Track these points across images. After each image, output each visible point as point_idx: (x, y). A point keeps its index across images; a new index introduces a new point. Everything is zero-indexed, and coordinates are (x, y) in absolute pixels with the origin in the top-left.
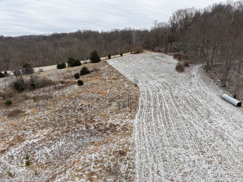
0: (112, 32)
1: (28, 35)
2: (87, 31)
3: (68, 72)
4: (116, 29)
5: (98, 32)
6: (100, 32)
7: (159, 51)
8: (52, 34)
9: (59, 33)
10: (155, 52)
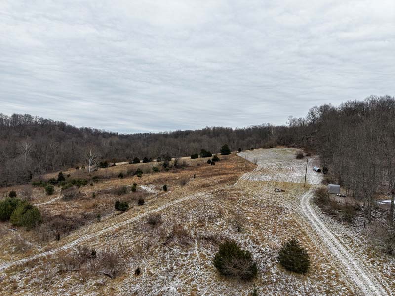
0: (249, 129)
1: (142, 133)
2: (218, 128)
3: (201, 161)
4: (255, 125)
5: (231, 129)
6: (234, 129)
7: (293, 146)
8: (174, 132)
9: (183, 130)
10: (289, 147)
